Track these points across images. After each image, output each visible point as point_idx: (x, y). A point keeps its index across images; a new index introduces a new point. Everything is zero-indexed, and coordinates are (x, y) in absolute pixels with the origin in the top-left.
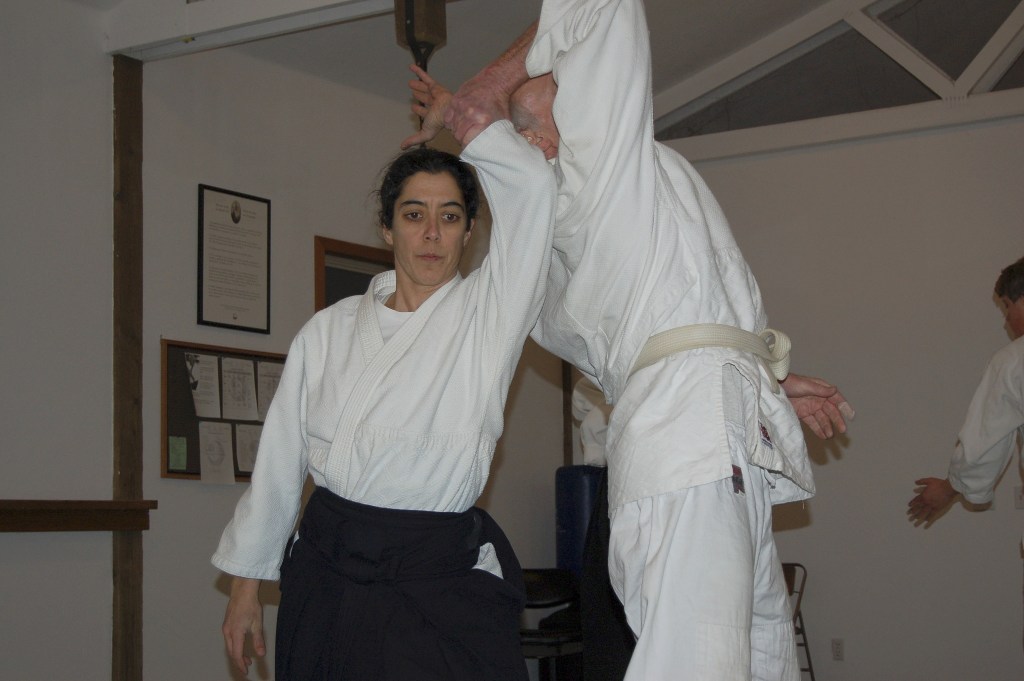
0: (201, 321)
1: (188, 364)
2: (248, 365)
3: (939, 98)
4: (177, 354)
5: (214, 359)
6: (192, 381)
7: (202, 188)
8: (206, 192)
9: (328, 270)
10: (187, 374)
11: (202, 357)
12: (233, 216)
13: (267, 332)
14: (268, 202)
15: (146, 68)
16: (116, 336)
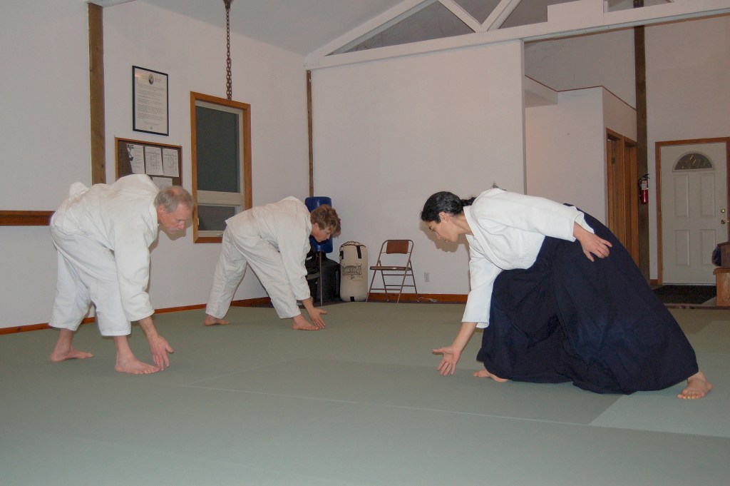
0: (134, 129)
1: (128, 149)
2: (158, 150)
3: (475, 32)
4: (122, 144)
5: (141, 147)
6: (130, 157)
7: (134, 67)
8: (136, 69)
9: (197, 108)
10: (127, 154)
11: (135, 146)
12: (150, 81)
13: (167, 135)
14: (167, 75)
15: (104, 10)
16: (92, 136)
